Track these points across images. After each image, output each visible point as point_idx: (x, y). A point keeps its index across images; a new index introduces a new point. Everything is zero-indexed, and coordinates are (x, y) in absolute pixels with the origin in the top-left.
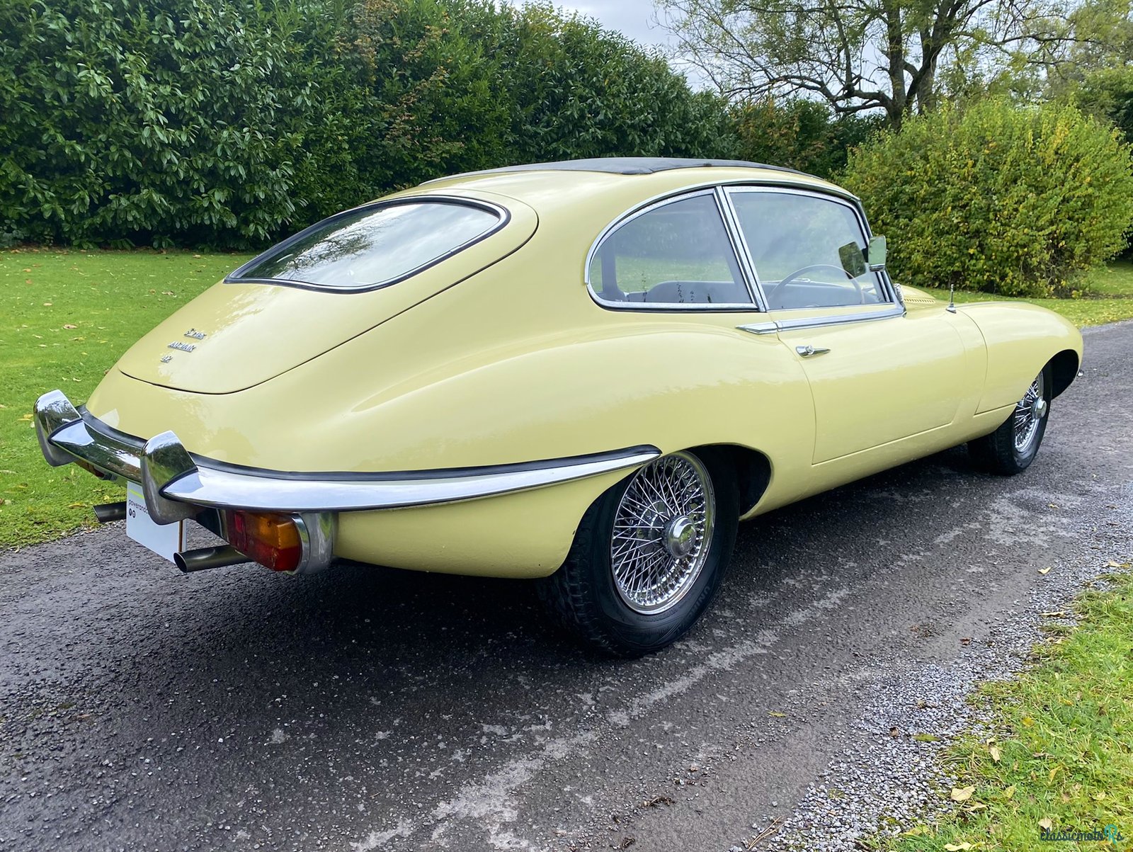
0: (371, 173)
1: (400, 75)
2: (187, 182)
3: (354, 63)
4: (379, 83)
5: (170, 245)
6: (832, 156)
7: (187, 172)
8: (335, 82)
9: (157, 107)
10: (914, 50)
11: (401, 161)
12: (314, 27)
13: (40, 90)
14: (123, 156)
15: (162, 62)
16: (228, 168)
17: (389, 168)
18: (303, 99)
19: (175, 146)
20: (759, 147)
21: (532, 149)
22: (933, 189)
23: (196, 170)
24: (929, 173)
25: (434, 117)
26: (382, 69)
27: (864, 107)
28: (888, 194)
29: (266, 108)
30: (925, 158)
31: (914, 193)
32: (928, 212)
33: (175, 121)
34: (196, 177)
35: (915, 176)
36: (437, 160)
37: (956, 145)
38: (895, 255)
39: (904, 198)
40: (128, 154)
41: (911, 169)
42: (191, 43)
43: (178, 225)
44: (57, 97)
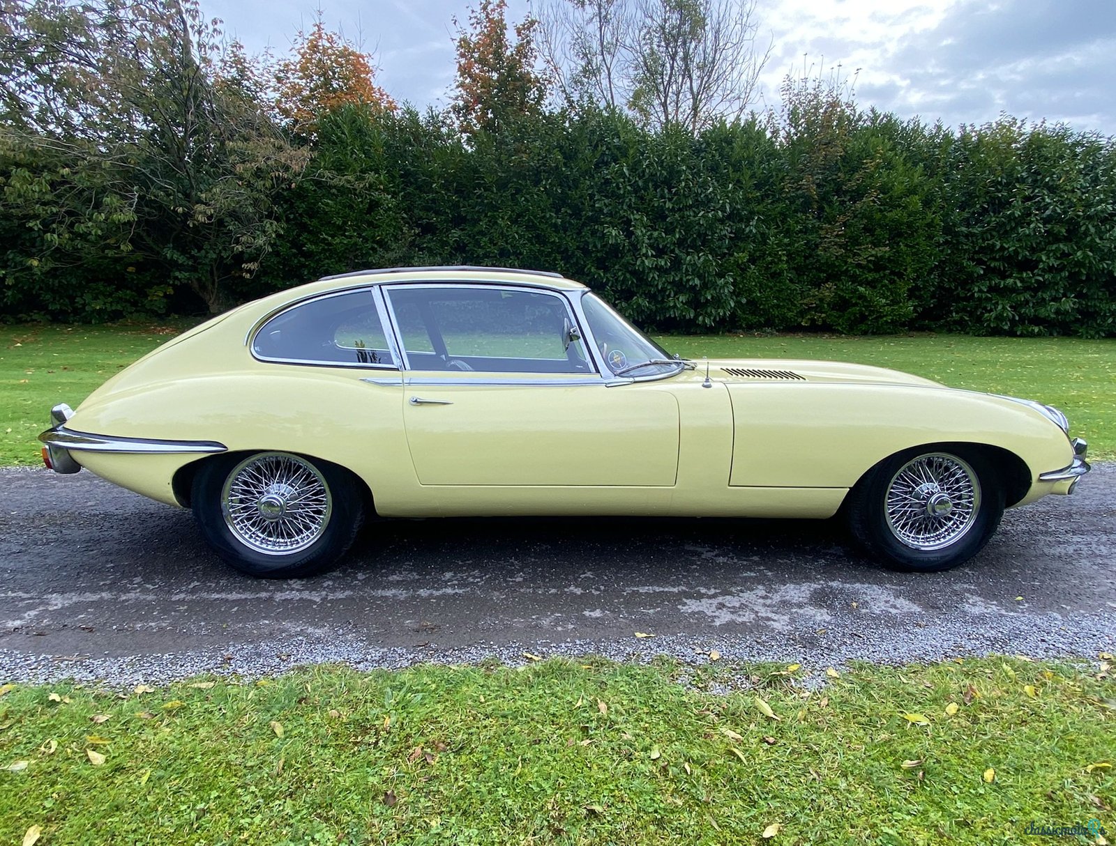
0: (808, 276)
1: (840, 201)
2: (664, 290)
3: (798, 197)
4: (821, 209)
5: (653, 330)
7: (664, 284)
8: (781, 213)
9: (651, 246)
11: (833, 265)
12: (772, 176)
13: (587, 243)
14: (625, 277)
15: (658, 216)
16: (688, 281)
17: (824, 272)
18: (752, 228)
19: (658, 268)
21: (965, 247)
23: (670, 283)
25: (866, 229)
26: (824, 198)
29: (721, 238)
33: (660, 253)
34: (669, 287)
36: (864, 263)
40: (628, 276)
42: (676, 203)
43: (658, 318)
44: (595, 246)
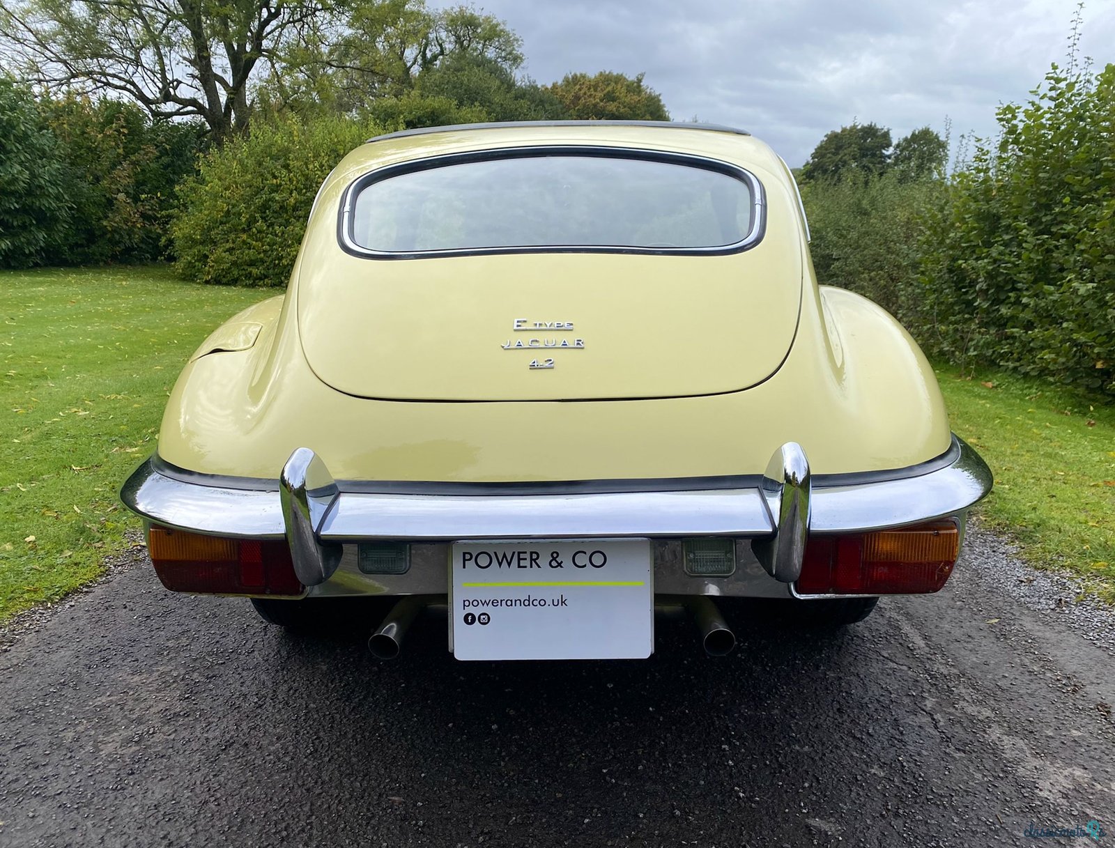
6: (161, 162)
10: (221, 62)
20: (81, 148)
22: (303, 198)
24: (295, 182)
27: (177, 113)
28: (258, 201)
30: (286, 167)
31: (283, 201)
32: (302, 219)
35: (281, 185)
37: (316, 156)
38: (277, 262)
39: (276, 206)
41: (275, 177)
